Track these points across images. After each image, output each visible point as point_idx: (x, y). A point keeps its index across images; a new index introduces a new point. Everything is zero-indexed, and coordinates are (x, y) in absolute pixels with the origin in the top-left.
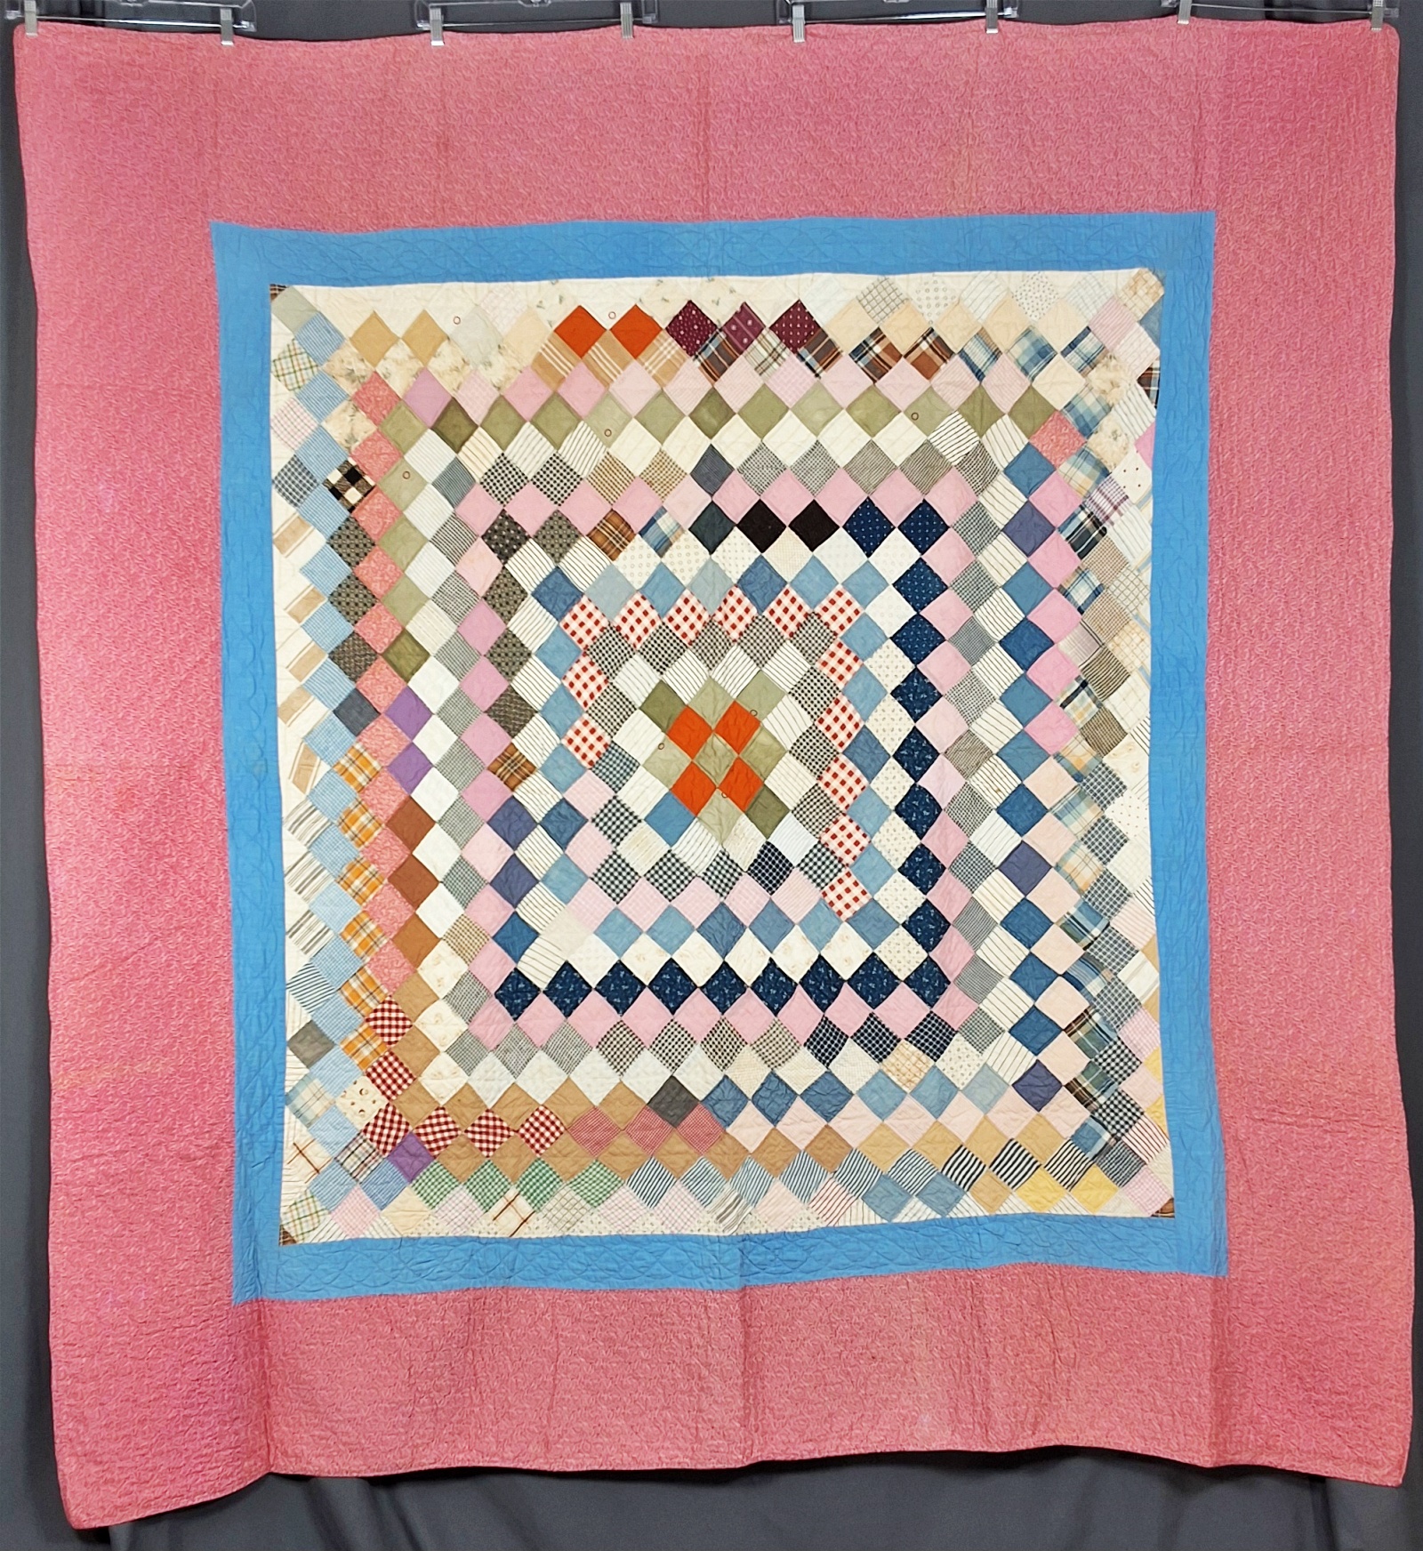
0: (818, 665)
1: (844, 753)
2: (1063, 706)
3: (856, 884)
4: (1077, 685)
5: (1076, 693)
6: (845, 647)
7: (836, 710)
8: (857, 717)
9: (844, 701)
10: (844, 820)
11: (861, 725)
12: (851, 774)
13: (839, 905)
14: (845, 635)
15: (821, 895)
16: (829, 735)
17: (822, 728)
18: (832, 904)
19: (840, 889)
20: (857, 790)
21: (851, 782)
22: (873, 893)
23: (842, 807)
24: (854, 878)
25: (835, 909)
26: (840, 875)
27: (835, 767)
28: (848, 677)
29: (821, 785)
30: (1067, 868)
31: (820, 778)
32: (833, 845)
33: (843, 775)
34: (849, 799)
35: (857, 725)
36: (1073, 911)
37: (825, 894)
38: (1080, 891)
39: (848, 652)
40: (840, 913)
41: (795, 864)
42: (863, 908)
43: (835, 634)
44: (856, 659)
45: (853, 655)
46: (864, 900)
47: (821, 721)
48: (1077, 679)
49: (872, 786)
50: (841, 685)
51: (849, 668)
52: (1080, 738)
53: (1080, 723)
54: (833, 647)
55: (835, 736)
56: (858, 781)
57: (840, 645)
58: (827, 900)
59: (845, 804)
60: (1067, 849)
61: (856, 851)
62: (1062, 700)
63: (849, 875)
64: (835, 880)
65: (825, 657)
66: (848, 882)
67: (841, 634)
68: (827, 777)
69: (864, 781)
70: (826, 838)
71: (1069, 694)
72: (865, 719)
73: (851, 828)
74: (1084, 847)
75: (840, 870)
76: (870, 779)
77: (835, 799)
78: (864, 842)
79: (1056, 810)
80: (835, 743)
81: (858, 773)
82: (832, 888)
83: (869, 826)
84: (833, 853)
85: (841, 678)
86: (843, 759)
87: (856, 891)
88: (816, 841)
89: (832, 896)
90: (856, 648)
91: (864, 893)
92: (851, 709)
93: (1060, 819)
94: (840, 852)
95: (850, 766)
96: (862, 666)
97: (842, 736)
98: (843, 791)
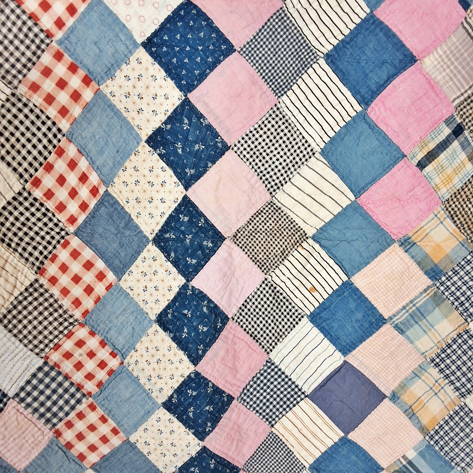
0: (23, 90)
1: (76, 234)
2: (421, 165)
3: (103, 420)
4: (447, 131)
5: (443, 146)
6: (68, 59)
7: (60, 166)
8: (94, 178)
9: (71, 151)
10: (82, 333)
11: (102, 191)
12: (88, 265)
13: (81, 447)
14: (67, 37)
15: (51, 434)
16: (50, 205)
17: (38, 193)
18: (69, 445)
19: (80, 426)
20: (100, 289)
21: (89, 277)
22: (129, 433)
23: (78, 314)
24: (100, 411)
25: (74, 452)
26: (80, 408)
27: (64, 255)
28: (76, 111)
29: (43, 281)
30: (407, 398)
31: (41, 271)
32: (67, 367)
33: (76, 267)
34: (88, 303)
35: (94, 191)
36: (412, 455)
37: (58, 434)
38: (423, 430)
39: (73, 68)
40: (82, 457)
41: (11, 394)
42: (114, 452)
43: (49, 35)
44: (87, 81)
45: (82, 73)
46: (116, 441)
47: (37, 183)
48: (448, 121)
49: (122, 284)
50: (64, 125)
51: (76, 96)
52: (443, 214)
53: (445, 192)
54: (47, 59)
55: (61, 207)
56: (101, 276)
57: (58, 56)
58: (62, 441)
59: (82, 309)
60: (408, 373)
61: (101, 375)
62: (420, 156)
63: (92, 407)
64: (72, 415)
65: (34, 75)
66: (93, 417)
67: (59, 35)
68: (52, 269)
69: (111, 277)
70: (55, 357)
71: (432, 146)
72: (107, 181)
73: (93, 343)
74: (434, 372)
75: (79, 401)
76: (120, 272)
77: (66, 303)
78: (113, 363)
79: (397, 320)
80: (62, 217)
81: (100, 265)
82: (69, 425)
83: (120, 342)
84: (67, 377)
85: (64, 111)
86: (75, 242)
87: (104, 429)
88: (41, 362)
89: (69, 435)
90: (88, 61)
91: (115, 431)
92: (83, 164)
93: (402, 332)
94: (78, 377)
95: (87, 254)
96: (97, 92)
97: (73, 208)
98: (77, 291)
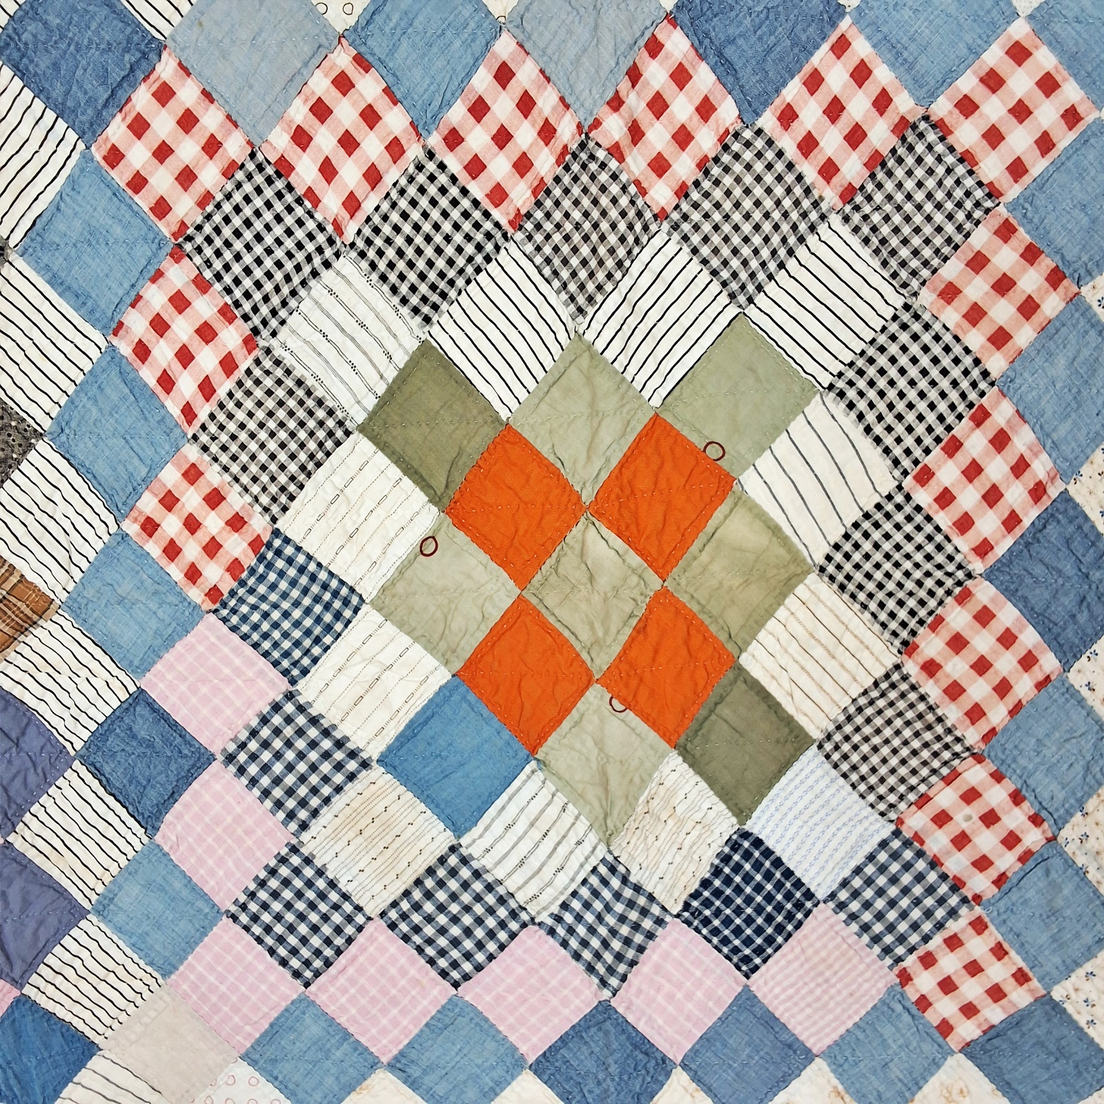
0: (927, 298)
1: (989, 576)
3: (999, 952)
6: (1023, 237)
7: (976, 443)
8: (1041, 467)
9: (1002, 413)
10: (975, 774)
11: (1053, 492)
12: (1007, 639)
13: (946, 1007)
14: (1028, 197)
15: (893, 978)
16: (944, 519)
17: (924, 497)
18: (924, 1003)
19: (950, 963)
20: (1024, 687)
21: (1006, 663)
22: (1050, 981)
23: (972, 736)
24: (993, 935)
25: (932, 1018)
26: (953, 927)
27: (958, 618)
28: (1024, 335)
29: (912, 667)
31: (908, 648)
32: (938, 842)
33: (983, 642)
34: (997, 714)
35: (1038, 492)
37: (905, 978)
39: (1031, 254)
40: (945, 1028)
41: (821, 894)
42: (1017, 1021)
43: (994, 193)
44: (1055, 278)
45: (1046, 263)
46: (1020, 997)
47: (925, 476)
49: (1076, 678)
50: (996, 363)
51: (1028, 308)
54: (981, 238)
55: (965, 523)
56: (1028, 661)
57: (1006, 232)
58: (912, 994)
59: (983, 727)
61: (1006, 861)
63: (979, 926)
64: (937, 941)
65: (952, 270)
66: (977, 947)
67: (1013, 191)
68: (932, 645)
69: (1049, 662)
70: (917, 821)
72: (1069, 469)
73: (996, 796)
75: (953, 913)
76: (1069, 654)
77: (953, 713)
78: (1033, 838)
80: (964, 543)
81: (1029, 638)
82: (928, 961)
83: (1055, 794)
84: (934, 863)
85: (1000, 338)
86: (984, 593)
87: (998, 972)
88: (887, 830)
89: (925, 982)
90: (1060, 241)
91: (1021, 977)
92: (1023, 439)
94: (957, 863)
95: (1008, 615)
96: (1074, 300)
97: (988, 524)
98: (979, 690)
